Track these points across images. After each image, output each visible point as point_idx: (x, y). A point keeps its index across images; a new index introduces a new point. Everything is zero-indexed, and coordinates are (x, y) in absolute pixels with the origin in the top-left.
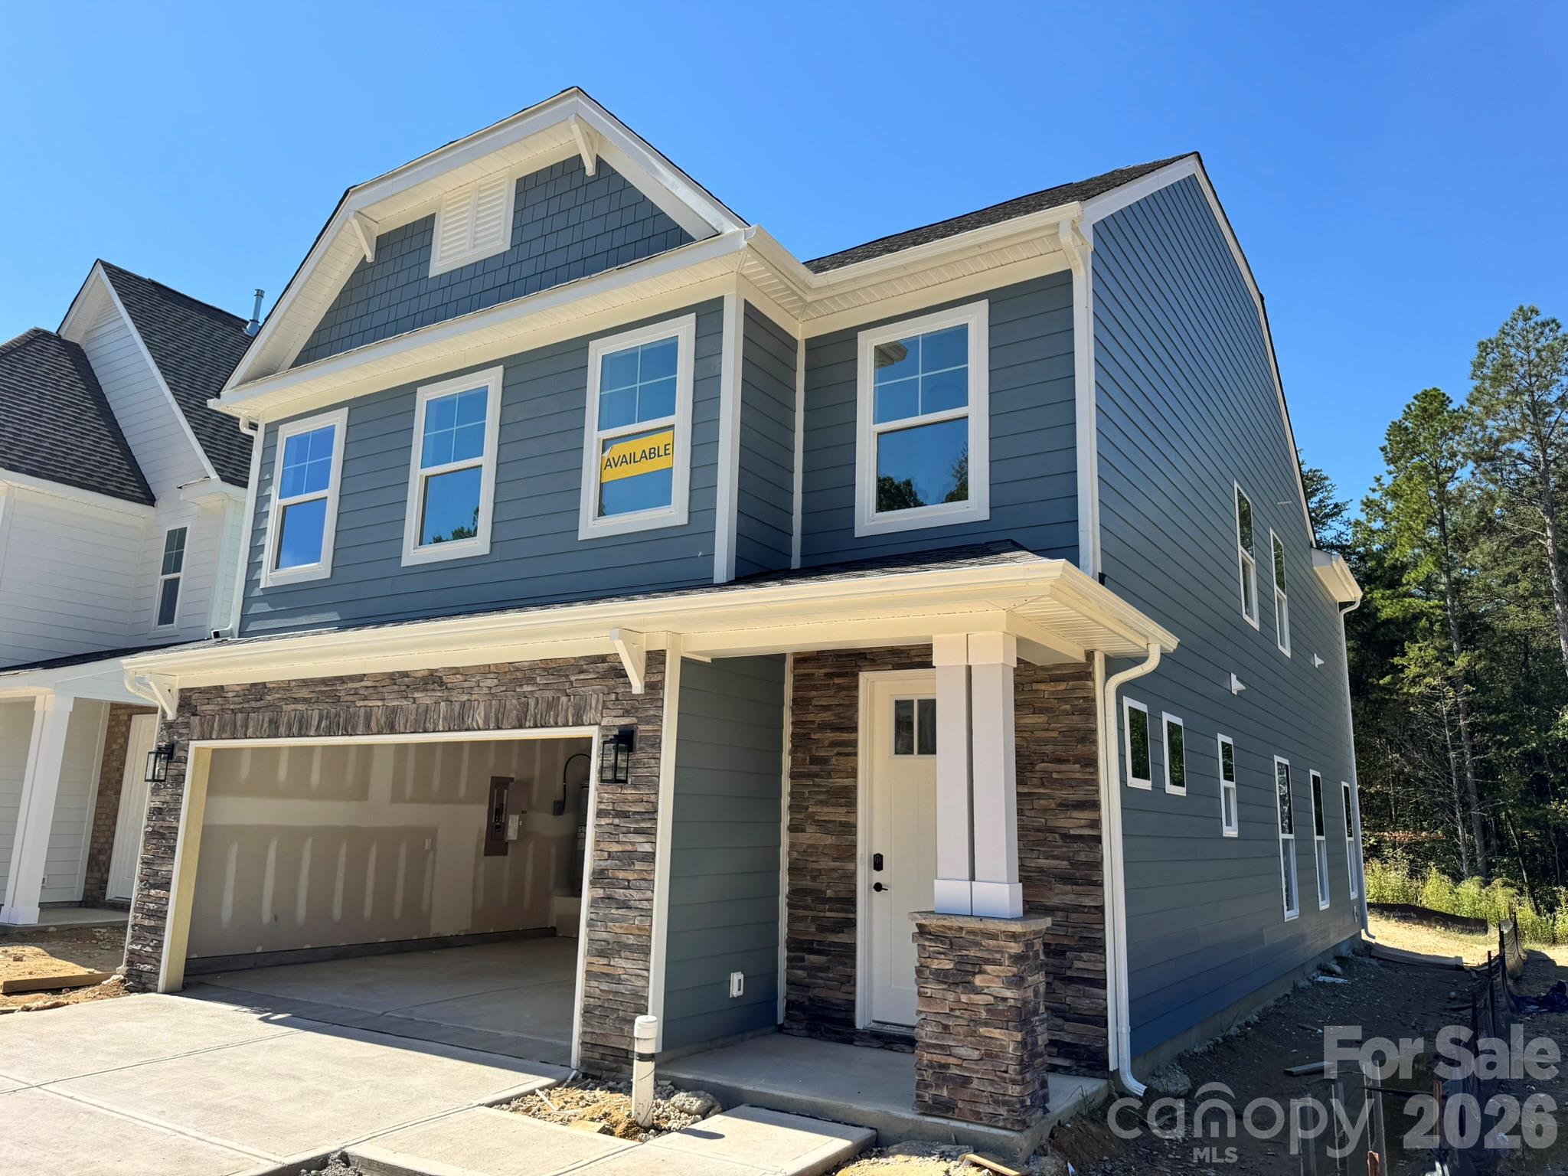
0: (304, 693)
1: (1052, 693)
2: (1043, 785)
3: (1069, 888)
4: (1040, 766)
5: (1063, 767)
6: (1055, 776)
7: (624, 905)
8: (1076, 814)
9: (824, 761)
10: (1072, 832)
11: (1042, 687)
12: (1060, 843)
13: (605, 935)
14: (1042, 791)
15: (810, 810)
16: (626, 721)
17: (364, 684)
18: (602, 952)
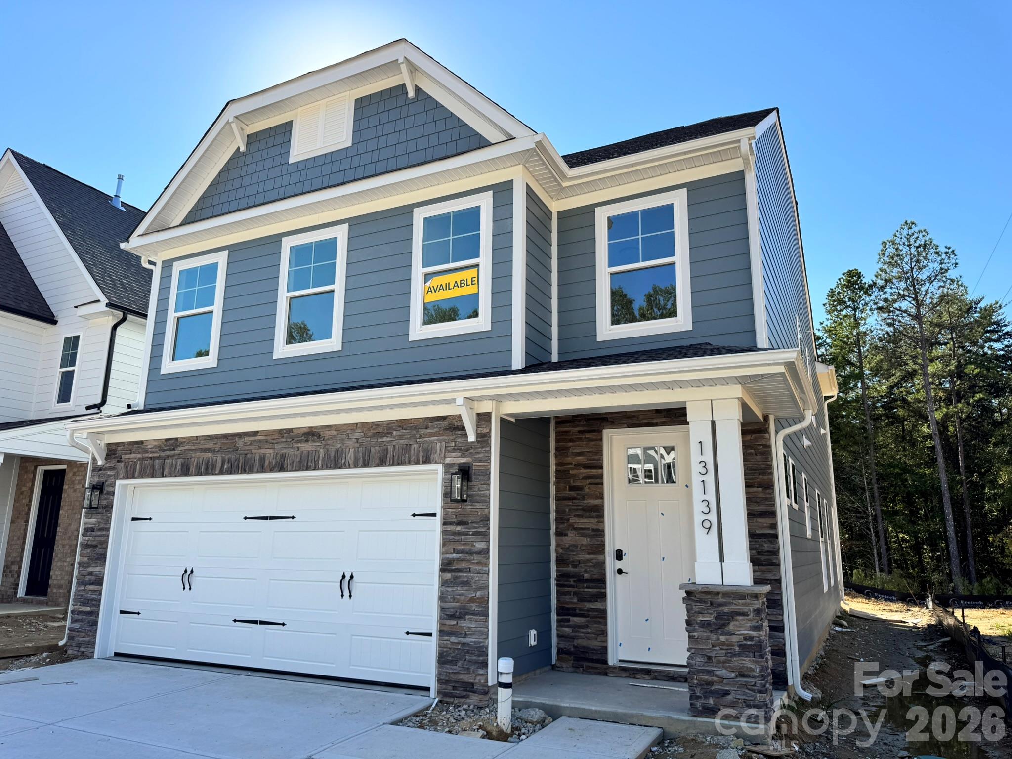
0: (210, 445)
3: (757, 567)
5: (750, 490)
9: (580, 488)
13: (453, 605)
15: (570, 521)
16: (463, 460)
17: (258, 438)
18: (452, 617)
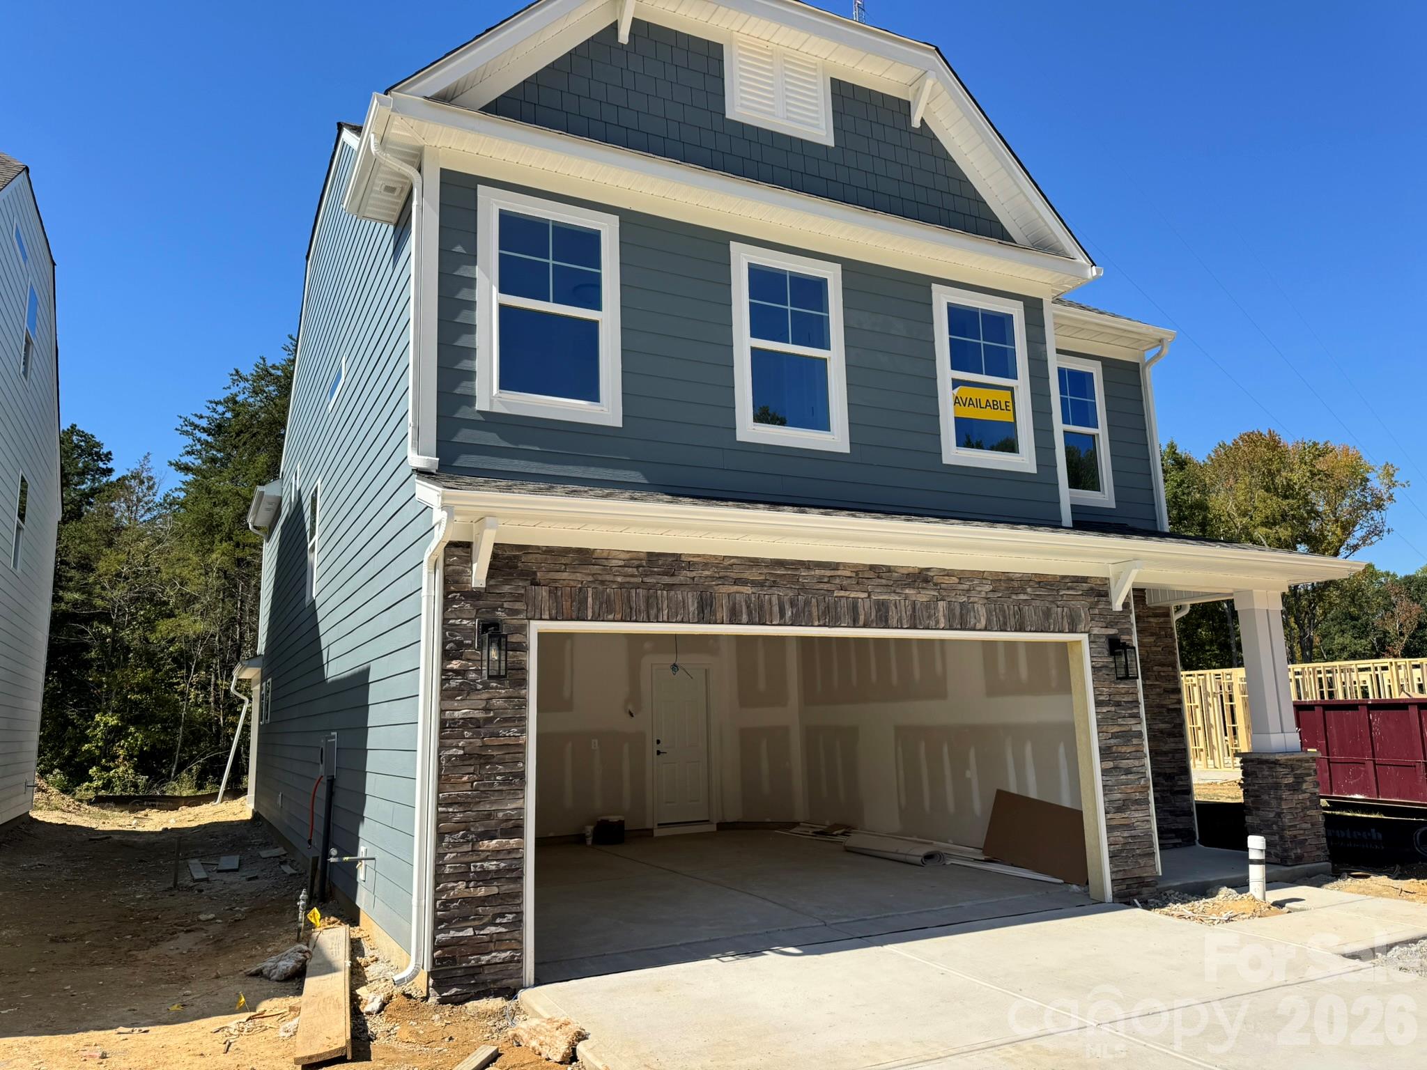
0: (752, 575)
1: (1156, 623)
2: (1157, 680)
3: (1172, 739)
4: (1155, 668)
5: (1165, 669)
6: (1162, 674)
7: (1128, 771)
8: (1172, 696)
10: (1170, 707)
11: (1152, 620)
12: (1166, 714)
13: (1119, 796)
14: (1157, 683)
16: (1112, 631)
17: (839, 573)
18: (1119, 810)
